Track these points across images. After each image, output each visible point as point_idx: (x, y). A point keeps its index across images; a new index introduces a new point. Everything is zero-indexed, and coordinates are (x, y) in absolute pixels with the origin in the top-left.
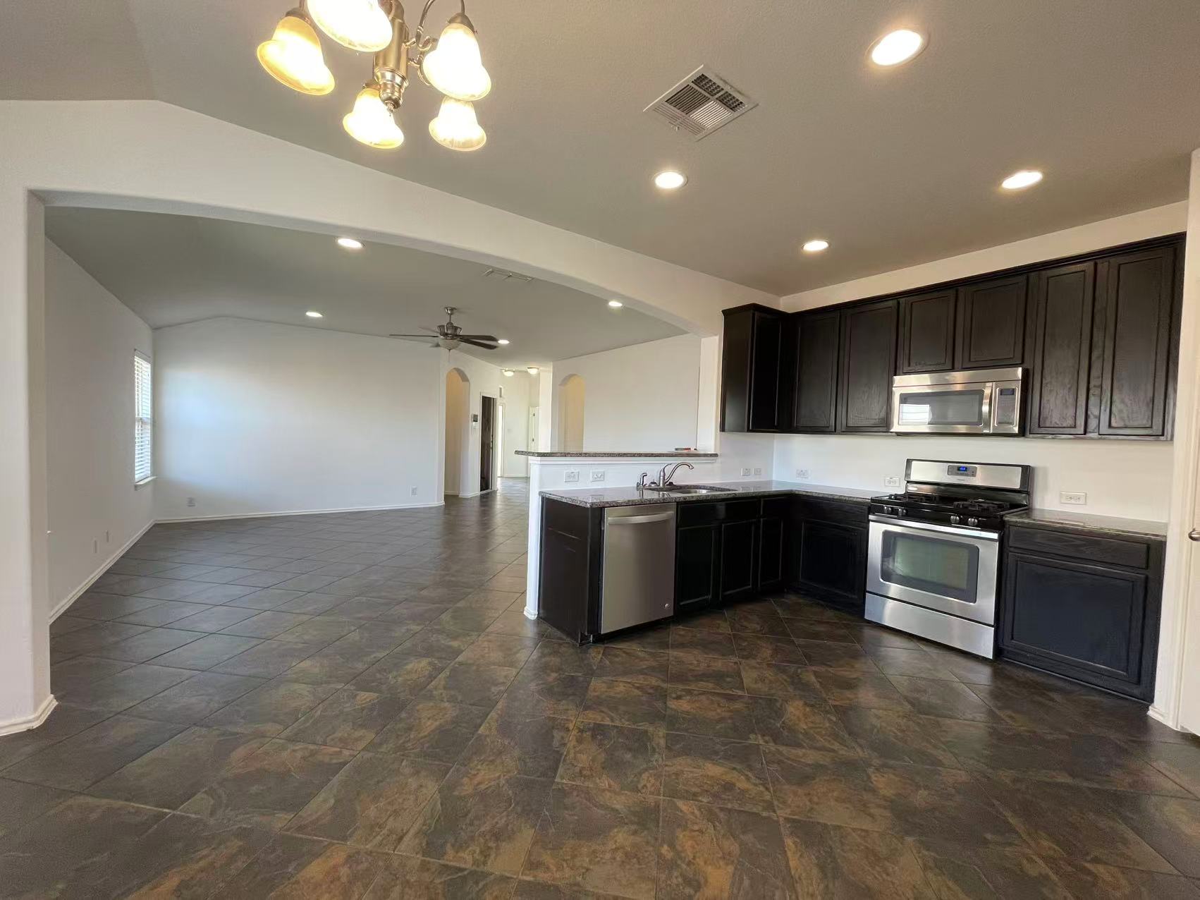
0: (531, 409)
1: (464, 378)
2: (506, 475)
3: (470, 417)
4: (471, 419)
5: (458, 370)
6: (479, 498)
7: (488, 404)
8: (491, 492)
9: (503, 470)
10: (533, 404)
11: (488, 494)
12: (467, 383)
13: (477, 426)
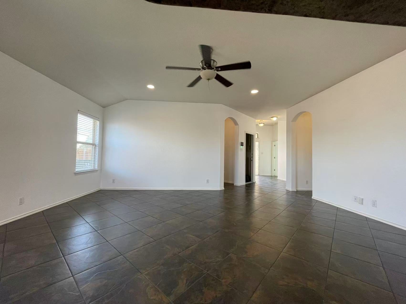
0: (273, 142)
1: (236, 123)
2: (261, 175)
3: (239, 143)
4: (239, 144)
5: (232, 118)
6: (245, 186)
7: (249, 138)
8: (252, 183)
9: (259, 172)
10: (274, 140)
11: (250, 184)
12: (238, 126)
13: (244, 148)
